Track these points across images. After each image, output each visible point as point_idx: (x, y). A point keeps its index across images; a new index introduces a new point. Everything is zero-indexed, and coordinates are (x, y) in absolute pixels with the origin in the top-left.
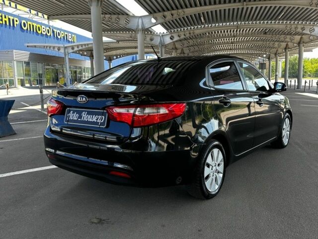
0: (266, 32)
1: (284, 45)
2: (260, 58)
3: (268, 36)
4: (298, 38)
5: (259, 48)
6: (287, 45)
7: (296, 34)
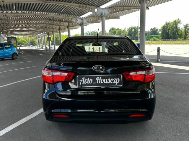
0: (50, 19)
1: (58, 27)
2: (42, 33)
3: (51, 22)
4: (67, 24)
5: (43, 28)
6: (60, 27)
7: (66, 21)
